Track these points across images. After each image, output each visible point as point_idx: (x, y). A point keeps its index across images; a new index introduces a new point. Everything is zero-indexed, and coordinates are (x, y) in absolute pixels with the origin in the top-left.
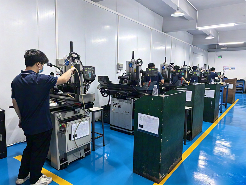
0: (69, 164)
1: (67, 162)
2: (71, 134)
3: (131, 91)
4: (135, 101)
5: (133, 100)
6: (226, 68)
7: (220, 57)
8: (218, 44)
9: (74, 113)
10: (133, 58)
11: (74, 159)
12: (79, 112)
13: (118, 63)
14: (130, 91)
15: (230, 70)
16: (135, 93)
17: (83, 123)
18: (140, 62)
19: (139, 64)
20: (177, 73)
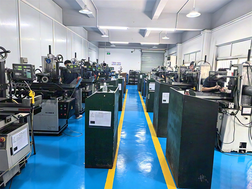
0: (5, 185)
1: (4, 183)
2: (12, 148)
3: (56, 90)
4: (60, 99)
5: (58, 99)
6: (114, 63)
7: (109, 53)
8: (110, 42)
9: (5, 122)
10: (50, 53)
11: (10, 178)
12: (11, 120)
13: (21, 57)
14: (54, 89)
15: (117, 65)
16: (60, 91)
17: (22, 131)
18: (61, 58)
19: (60, 60)
20: (88, 69)
